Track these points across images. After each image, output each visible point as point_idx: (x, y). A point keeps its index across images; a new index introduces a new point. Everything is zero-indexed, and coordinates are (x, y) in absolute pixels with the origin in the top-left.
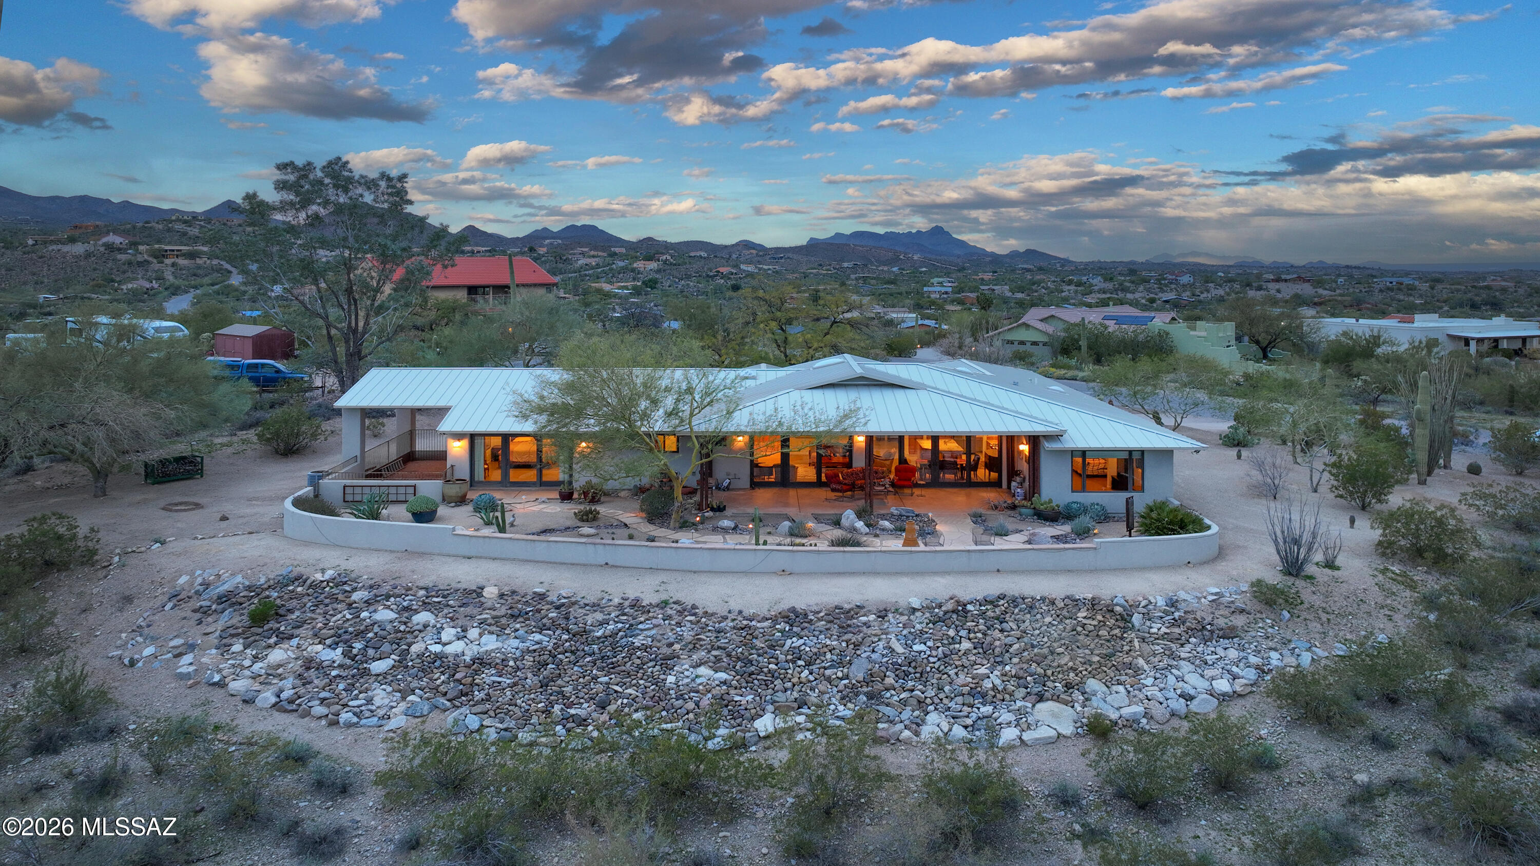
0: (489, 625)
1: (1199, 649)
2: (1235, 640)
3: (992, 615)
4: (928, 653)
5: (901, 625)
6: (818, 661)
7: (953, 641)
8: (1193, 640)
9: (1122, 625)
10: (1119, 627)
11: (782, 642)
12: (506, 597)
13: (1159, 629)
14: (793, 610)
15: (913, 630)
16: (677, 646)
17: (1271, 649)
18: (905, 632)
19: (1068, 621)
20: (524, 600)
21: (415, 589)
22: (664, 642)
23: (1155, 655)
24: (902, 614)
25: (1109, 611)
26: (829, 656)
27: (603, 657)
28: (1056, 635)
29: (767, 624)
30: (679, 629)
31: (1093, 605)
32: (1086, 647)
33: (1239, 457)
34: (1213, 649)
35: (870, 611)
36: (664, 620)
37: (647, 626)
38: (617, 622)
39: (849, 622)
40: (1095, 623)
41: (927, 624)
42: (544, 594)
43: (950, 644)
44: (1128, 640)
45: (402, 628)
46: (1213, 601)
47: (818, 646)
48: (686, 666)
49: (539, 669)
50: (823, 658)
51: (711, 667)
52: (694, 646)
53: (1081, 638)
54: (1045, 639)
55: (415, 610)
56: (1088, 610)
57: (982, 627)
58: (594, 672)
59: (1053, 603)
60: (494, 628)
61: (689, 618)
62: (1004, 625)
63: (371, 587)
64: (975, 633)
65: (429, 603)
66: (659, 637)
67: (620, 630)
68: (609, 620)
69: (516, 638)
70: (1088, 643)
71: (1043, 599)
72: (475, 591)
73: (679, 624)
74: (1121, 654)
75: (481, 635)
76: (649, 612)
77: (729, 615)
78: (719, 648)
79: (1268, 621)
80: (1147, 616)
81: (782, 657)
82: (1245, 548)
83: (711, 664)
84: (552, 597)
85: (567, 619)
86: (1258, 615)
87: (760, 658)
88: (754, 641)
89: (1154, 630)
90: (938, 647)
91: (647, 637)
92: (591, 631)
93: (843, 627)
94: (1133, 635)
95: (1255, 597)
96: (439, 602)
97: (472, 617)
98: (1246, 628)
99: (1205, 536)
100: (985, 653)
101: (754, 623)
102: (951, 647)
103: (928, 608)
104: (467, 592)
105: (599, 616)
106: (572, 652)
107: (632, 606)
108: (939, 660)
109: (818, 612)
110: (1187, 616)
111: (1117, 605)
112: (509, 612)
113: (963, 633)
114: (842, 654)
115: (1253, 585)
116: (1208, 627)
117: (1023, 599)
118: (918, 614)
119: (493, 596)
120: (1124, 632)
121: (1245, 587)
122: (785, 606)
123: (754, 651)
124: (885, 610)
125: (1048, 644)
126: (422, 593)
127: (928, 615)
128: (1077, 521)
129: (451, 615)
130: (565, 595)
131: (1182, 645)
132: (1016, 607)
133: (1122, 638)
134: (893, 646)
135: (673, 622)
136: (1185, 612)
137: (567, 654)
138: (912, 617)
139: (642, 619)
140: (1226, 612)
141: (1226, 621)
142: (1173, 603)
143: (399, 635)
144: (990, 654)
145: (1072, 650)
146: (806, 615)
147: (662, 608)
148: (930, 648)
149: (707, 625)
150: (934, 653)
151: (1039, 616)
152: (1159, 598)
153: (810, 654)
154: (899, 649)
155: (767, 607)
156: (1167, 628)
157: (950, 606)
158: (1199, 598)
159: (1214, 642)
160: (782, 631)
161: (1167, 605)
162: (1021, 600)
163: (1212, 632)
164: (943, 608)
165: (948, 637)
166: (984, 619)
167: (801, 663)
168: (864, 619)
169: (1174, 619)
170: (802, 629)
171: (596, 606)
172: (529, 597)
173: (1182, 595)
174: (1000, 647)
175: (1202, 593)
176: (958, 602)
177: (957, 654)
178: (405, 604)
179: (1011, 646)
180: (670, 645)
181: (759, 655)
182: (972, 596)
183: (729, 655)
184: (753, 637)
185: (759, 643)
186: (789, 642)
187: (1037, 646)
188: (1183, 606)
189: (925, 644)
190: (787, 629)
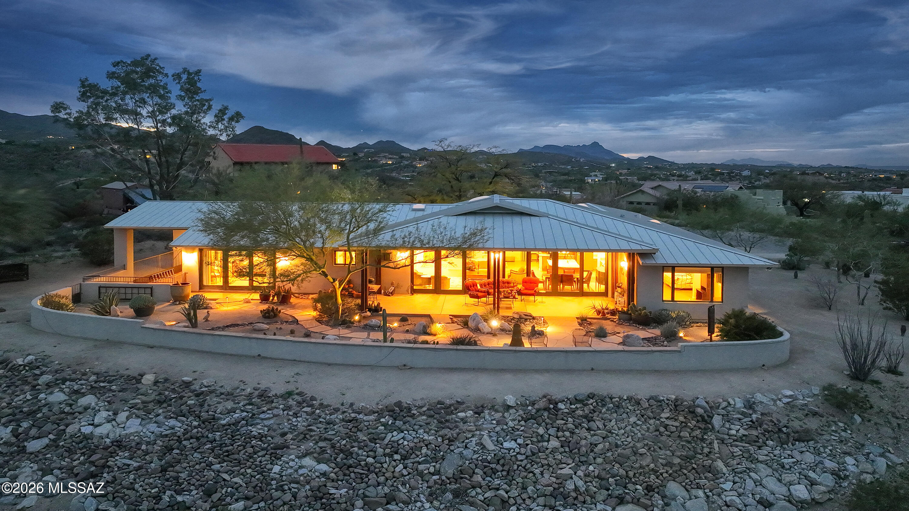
0: (139, 409)
1: (777, 452)
2: (811, 443)
3: (581, 413)
4: (517, 450)
5: (494, 422)
6: (413, 456)
7: (541, 438)
8: (770, 443)
9: (703, 426)
10: (700, 428)
11: (383, 435)
12: (159, 384)
13: (737, 431)
14: (399, 404)
15: (505, 427)
16: (289, 436)
17: (846, 453)
18: (498, 429)
19: (652, 421)
20: (173, 387)
21: (89, 374)
22: (280, 431)
23: (733, 457)
24: (497, 411)
25: (690, 412)
26: (424, 450)
27: (221, 444)
28: (639, 435)
29: (372, 417)
30: (294, 420)
31: (676, 406)
32: (667, 448)
33: (796, 276)
34: (789, 452)
35: (468, 407)
36: (284, 411)
37: (268, 416)
38: (243, 411)
39: (448, 417)
40: (677, 424)
41: (519, 421)
42: (190, 382)
43: (539, 441)
44: (708, 442)
45: (67, 409)
46: (788, 403)
47: (415, 441)
48: (293, 457)
49: (165, 454)
50: (418, 453)
51: (315, 458)
52: (304, 436)
53: (664, 438)
54: (629, 439)
55: (83, 393)
56: (671, 410)
57: (571, 426)
58: (210, 459)
59: (638, 403)
60: (142, 413)
61: (305, 409)
62: (592, 423)
63: (56, 371)
64: (563, 431)
65: (97, 388)
66: (275, 427)
67: (243, 419)
68: (237, 408)
69: (156, 422)
70: (671, 443)
71: (630, 399)
72: (134, 378)
73: (295, 415)
74: (701, 457)
75: (128, 418)
76: (272, 402)
77: (341, 407)
78: (326, 439)
79: (841, 424)
80: (727, 418)
81: (380, 451)
82: (813, 352)
83: (315, 455)
84: (196, 387)
85: (202, 406)
86: (831, 418)
87: (360, 452)
88: (358, 433)
89: (733, 432)
90: (527, 445)
91: (265, 426)
92: (220, 419)
93: (441, 422)
94: (713, 437)
95: (826, 400)
96: (104, 387)
97: (126, 401)
98: (819, 431)
99: (778, 342)
100: (571, 451)
101: (361, 416)
102: (540, 445)
103: (522, 405)
104: (130, 378)
105: (229, 405)
106: (198, 439)
107: (260, 396)
108: (527, 457)
109: (421, 407)
110: (763, 418)
111: (698, 406)
112: (157, 398)
113: (552, 431)
114: (436, 450)
115: (824, 389)
116: (784, 429)
117: (611, 398)
118: (512, 411)
119: (150, 383)
120: (705, 434)
121: (816, 390)
122: (392, 400)
123: (356, 444)
124: (482, 406)
125: (631, 445)
126: (93, 378)
127: (521, 412)
128: (665, 325)
129: (109, 399)
130: (205, 384)
131: (760, 448)
132: (603, 406)
133: (703, 440)
134: (484, 443)
135: (291, 413)
136: (762, 414)
137: (191, 441)
138: (506, 414)
139: (265, 409)
140: (800, 414)
141: (801, 423)
142: (750, 405)
143: (63, 415)
144: (575, 453)
145: (654, 451)
146: (409, 410)
147: (285, 399)
148: (519, 445)
149: (320, 417)
150: (523, 450)
151: (625, 415)
152: (737, 399)
153: (407, 448)
154: (490, 446)
155: (377, 400)
156: (745, 429)
157: (542, 404)
158: (774, 401)
159: (790, 444)
160: (385, 425)
161: (745, 407)
162: (608, 400)
163: (788, 434)
164: (536, 406)
165: (538, 434)
166: (573, 417)
167: (397, 457)
168: (462, 415)
169: (752, 421)
170: (404, 423)
171: (230, 395)
172: (177, 385)
173: (759, 397)
174: (586, 446)
175: (777, 395)
176: (550, 401)
177: (544, 452)
178: (76, 387)
179: (596, 445)
180: (284, 435)
181: (360, 448)
182: (564, 394)
183: (333, 447)
184: (358, 430)
185: (362, 436)
186: (390, 435)
187: (621, 446)
188: (759, 408)
189: (516, 441)
190: (390, 423)
